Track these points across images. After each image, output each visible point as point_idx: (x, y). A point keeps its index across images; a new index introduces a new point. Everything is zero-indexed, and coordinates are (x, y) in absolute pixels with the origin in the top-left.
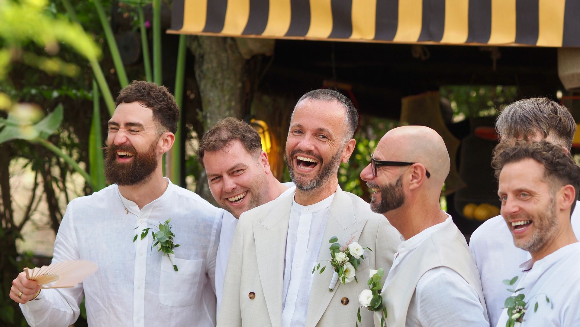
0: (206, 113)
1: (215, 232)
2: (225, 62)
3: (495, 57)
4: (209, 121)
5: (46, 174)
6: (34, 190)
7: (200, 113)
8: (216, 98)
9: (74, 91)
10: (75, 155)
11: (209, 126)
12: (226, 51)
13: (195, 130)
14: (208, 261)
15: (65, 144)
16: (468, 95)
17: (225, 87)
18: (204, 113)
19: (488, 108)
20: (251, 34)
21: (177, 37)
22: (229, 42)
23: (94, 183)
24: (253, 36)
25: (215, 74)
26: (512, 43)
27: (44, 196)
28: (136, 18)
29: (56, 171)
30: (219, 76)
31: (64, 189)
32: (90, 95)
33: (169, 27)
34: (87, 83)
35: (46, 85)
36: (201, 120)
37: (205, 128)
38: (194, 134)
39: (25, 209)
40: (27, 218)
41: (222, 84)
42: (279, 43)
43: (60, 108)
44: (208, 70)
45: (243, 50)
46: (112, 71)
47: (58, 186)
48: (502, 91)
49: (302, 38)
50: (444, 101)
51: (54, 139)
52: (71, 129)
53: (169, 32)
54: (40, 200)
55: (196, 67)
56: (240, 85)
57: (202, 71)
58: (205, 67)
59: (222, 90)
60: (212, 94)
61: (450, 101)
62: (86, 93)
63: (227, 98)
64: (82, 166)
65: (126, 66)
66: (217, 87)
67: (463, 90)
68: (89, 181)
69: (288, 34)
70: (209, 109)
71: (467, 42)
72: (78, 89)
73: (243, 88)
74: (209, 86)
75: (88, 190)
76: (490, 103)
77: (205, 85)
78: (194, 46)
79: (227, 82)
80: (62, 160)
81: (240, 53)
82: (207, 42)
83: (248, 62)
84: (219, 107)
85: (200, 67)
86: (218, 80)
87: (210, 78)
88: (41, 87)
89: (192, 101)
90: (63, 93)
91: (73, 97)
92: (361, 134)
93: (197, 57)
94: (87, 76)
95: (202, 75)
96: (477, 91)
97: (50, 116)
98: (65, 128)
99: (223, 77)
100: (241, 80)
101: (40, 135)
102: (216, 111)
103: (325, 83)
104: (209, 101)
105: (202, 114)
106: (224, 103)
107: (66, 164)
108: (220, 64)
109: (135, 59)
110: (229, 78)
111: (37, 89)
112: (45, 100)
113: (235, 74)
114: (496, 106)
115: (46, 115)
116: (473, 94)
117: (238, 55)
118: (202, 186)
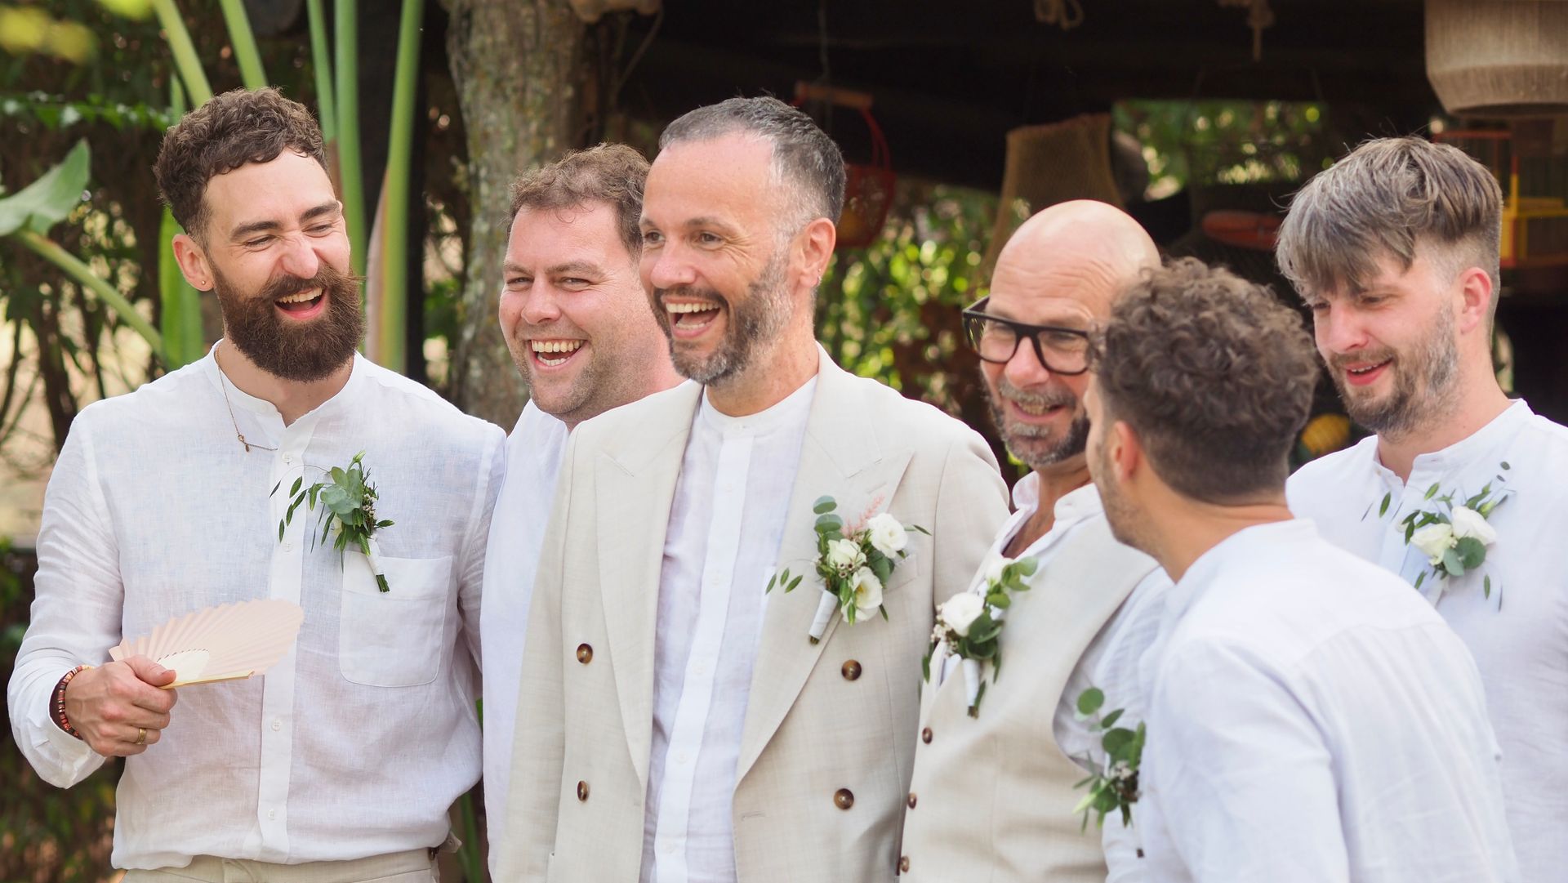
0: (478, 168)
1: (487, 478)
2: (529, 31)
3: (1260, 22)
4: (484, 189)
5: (46, 327)
6: (12, 371)
7: (461, 168)
8: (504, 129)
9: (121, 109)
10: (127, 282)
11: (486, 202)
12: (532, 1)
13: (451, 213)
14: (465, 561)
15: (97, 249)
16: (1187, 124)
17: (529, 96)
18: (472, 168)
19: (1243, 160)
23: (173, 354)
25: (503, 62)
27: (40, 387)
29: (71, 322)
30: (514, 66)
31: (97, 370)
32: (164, 119)
34: (156, 84)
35: (46, 91)
36: (464, 187)
37: (475, 209)
38: (448, 225)
41: (523, 90)
43: (82, 151)
44: (483, 50)
46: (225, 52)
47: (78, 365)
48: (1281, 117)
50: (1125, 140)
51: (66, 234)
52: (116, 208)
54: (28, 399)
55: (452, 43)
56: (569, 92)
57: (466, 55)
58: (475, 43)
59: (521, 106)
60: (492, 117)
61: (1144, 143)
62: (152, 113)
63: (534, 127)
64: (143, 308)
65: (259, 38)
66: (506, 98)
67: (1171, 112)
68: (158, 350)
70: (486, 155)
72: (131, 103)
73: (578, 100)
74: (484, 95)
76: (1250, 149)
77: (476, 92)
79: (535, 83)
80: (89, 294)
81: (570, 6)
83: (591, 30)
84: (513, 151)
85: (461, 42)
86: (511, 79)
87: (488, 73)
88: (31, 96)
89: (443, 135)
90: (90, 112)
91: (118, 123)
92: (900, 231)
93: (454, 15)
94: (156, 66)
95: (466, 66)
96: (1213, 116)
97: (56, 172)
98: (98, 206)
99: (525, 71)
100: (573, 79)
101: (27, 224)
102: (505, 163)
103: (800, 89)
104: (486, 136)
105: (468, 171)
106: (526, 141)
107: (101, 304)
108: (516, 35)
109: (286, 22)
110: (540, 75)
111: (20, 100)
112: (41, 128)
113: (556, 63)
114: (1265, 156)
115: (46, 169)
116: (1201, 123)
117: (565, 11)
118: (466, 366)
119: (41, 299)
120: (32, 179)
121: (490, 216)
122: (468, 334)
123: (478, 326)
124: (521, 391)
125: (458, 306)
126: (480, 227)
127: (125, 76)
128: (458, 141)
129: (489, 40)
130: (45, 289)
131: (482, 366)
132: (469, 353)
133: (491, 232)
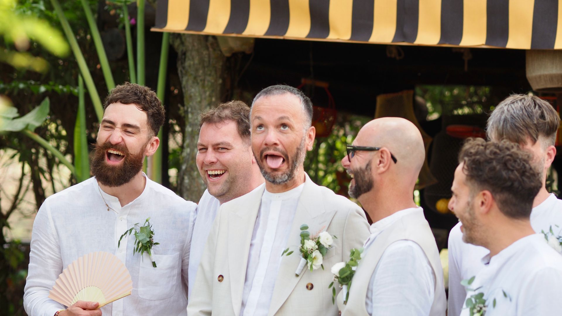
0: (188, 108)
1: (192, 224)
2: (206, 59)
3: (467, 58)
4: (190, 116)
5: (34, 164)
6: (21, 180)
7: (182, 108)
8: (197, 94)
9: (61, 87)
10: (63, 148)
11: (190, 120)
12: (207, 48)
13: (178, 124)
14: (184, 253)
15: (52, 136)
16: (442, 94)
17: (206, 83)
18: (186, 108)
19: (461, 107)
20: (233, 33)
21: (161, 34)
22: (210, 39)
23: (79, 174)
24: (234, 35)
25: (197, 70)
26: (483, 45)
27: (31, 185)
28: (121, 16)
29: (43, 162)
30: (201, 72)
31: (52, 179)
32: (76, 91)
33: (153, 25)
34: (73, 78)
35: (34, 80)
36: (183, 115)
37: (187, 123)
38: (177, 128)
39: (12, 198)
40: (14, 207)
41: (204, 80)
42: (258, 41)
43: (47, 101)
44: (190, 66)
45: (224, 48)
46: (98, 66)
47: (45, 178)
48: (475, 91)
49: (281, 38)
50: (419, 99)
51: (42, 131)
52: (59, 122)
53: (153, 30)
54: (27, 190)
55: (179, 63)
56: (220, 81)
57: (184, 68)
58: (187, 64)
59: (203, 86)
60: (193, 90)
61: (426, 100)
62: (72, 89)
63: (208, 93)
64: (68, 158)
65: (110, 61)
66: (198, 83)
67: (437, 90)
68: (73, 172)
69: (267, 33)
70: (191, 104)
71: (439, 43)
72: (64, 85)
73: (223, 85)
74: (190, 82)
75: (74, 180)
76: (464, 102)
77: (187, 81)
78: (177, 43)
79: (208, 78)
80: (49, 152)
81: (221, 51)
82: (189, 40)
83: (228, 59)
84: (200, 102)
85: (182, 63)
86: (200, 76)
87: (191, 75)
88: (29, 82)
89: (176, 96)
90: (50, 88)
91: (59, 92)
92: (338, 131)
93: (180, 54)
94: (74, 71)
95: (184, 72)
96: (451, 91)
97: (37, 109)
98: (53, 120)
99: (205, 74)
100: (222, 77)
101: (27, 127)
102: (197, 107)
103: (303, 81)
104: (191, 97)
105: (184, 109)
106: (205, 99)
107: (54, 156)
108: (202, 61)
109: (120, 56)
110: (210, 75)
111: (25, 83)
112: (32, 94)
113: (216, 71)
114: (470, 105)
115: (34, 108)
116: (447, 93)
117: (219, 52)
118: (183, 179)
119: (32, 153)
120: (29, 111)
121: (192, 125)
122: (184, 167)
123: (187, 164)
124: (203, 188)
125: (181, 157)
126: (188, 129)
127: (63, 74)
128: (180, 99)
129: (192, 63)
130: (33, 151)
131: (189, 179)
132: (184, 174)
133: (192, 131)
